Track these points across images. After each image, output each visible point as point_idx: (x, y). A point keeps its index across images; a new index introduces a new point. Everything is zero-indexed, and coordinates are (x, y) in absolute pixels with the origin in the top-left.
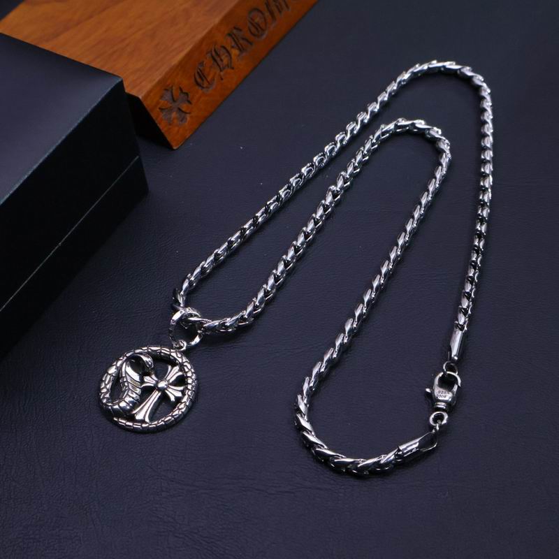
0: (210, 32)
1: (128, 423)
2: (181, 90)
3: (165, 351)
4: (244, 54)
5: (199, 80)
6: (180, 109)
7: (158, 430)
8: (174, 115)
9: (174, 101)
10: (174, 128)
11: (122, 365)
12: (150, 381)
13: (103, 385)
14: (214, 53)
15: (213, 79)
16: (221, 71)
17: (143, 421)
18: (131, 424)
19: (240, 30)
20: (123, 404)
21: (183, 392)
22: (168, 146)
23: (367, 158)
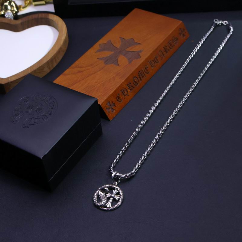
0: (121, 84)
1: (105, 209)
2: (112, 102)
3: (111, 185)
4: (132, 91)
5: (118, 99)
6: (112, 108)
7: (115, 209)
8: (110, 110)
9: (110, 105)
10: (110, 114)
11: (98, 192)
12: (108, 195)
13: (94, 199)
14: (122, 91)
15: (122, 99)
16: (125, 96)
17: (110, 207)
18: (106, 209)
19: (131, 83)
20: (102, 203)
21: (120, 197)
22: (108, 120)
23: (169, 124)
